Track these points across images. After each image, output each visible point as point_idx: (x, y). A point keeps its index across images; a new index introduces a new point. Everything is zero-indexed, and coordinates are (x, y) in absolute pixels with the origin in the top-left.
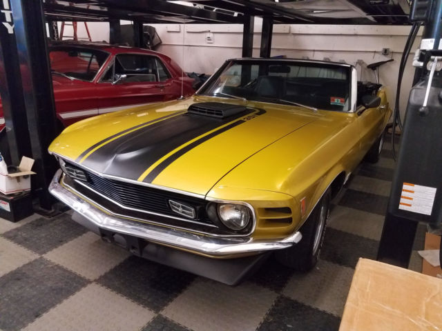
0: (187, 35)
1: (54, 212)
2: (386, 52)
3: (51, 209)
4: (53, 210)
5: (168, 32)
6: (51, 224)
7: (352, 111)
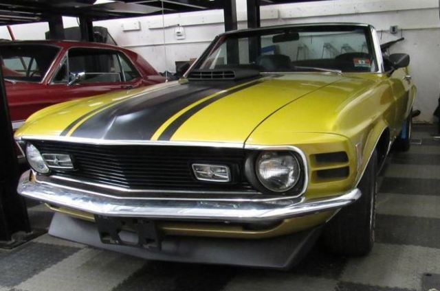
0: (150, 32)
1: (16, 242)
2: (394, 30)
3: (10, 240)
4: (13, 241)
5: (125, 31)
6: (15, 255)
7: (380, 71)
